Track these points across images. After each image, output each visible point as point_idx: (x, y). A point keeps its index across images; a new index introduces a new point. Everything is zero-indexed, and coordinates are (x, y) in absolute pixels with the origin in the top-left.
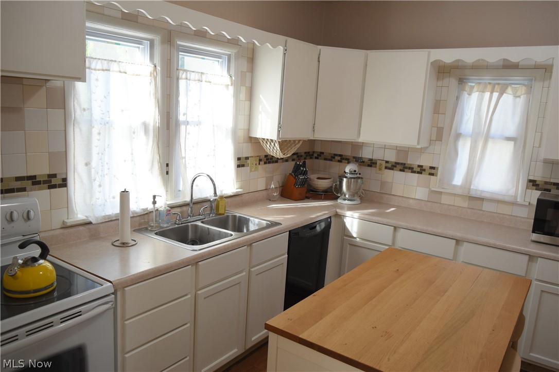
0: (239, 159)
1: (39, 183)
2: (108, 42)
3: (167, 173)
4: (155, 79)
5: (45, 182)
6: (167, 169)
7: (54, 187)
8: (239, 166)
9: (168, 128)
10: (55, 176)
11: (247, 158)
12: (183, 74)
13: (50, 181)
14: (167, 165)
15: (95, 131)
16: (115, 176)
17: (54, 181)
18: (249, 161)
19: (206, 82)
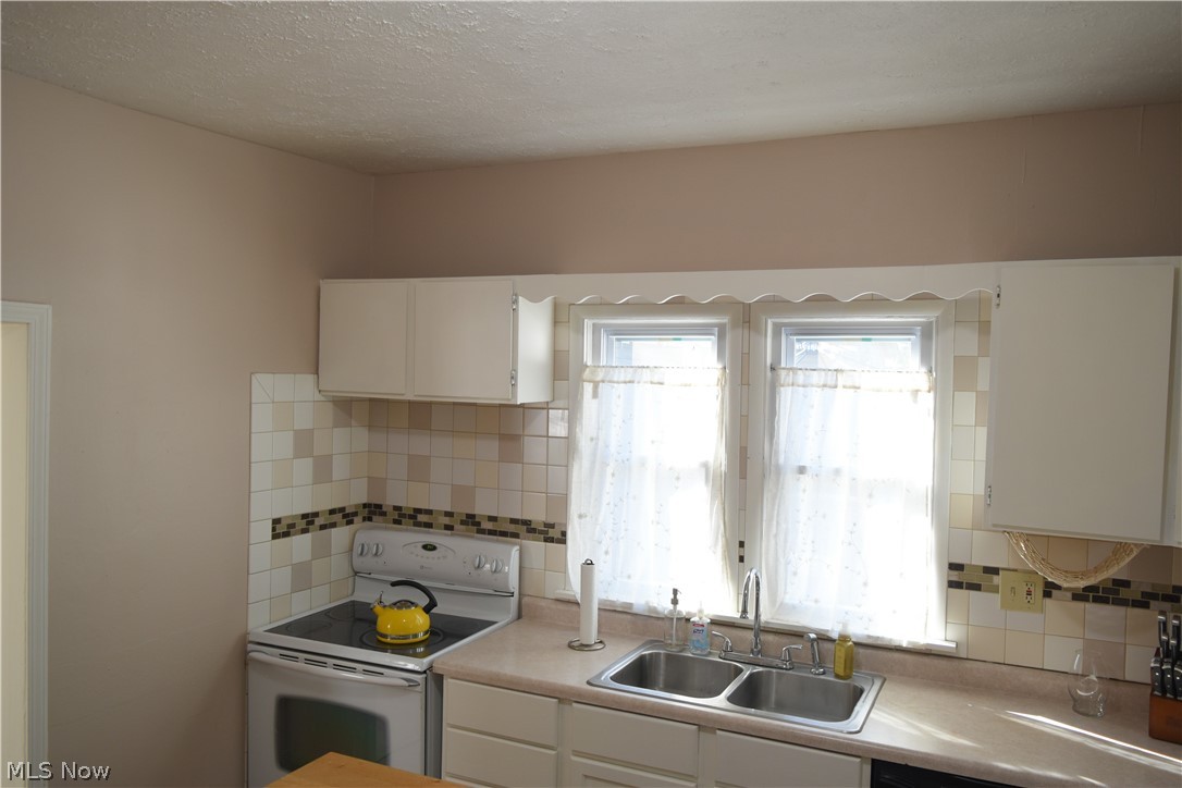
0: (953, 567)
1: (533, 531)
2: (660, 339)
3: (742, 559)
4: (723, 390)
5: (541, 532)
6: (740, 552)
7: (551, 540)
8: (952, 584)
9: (743, 475)
10: (552, 526)
11: (995, 571)
12: (788, 375)
13: (547, 532)
14: (742, 544)
15: (609, 470)
16: (639, 544)
17: (552, 533)
18: (996, 580)
19: (844, 387)
